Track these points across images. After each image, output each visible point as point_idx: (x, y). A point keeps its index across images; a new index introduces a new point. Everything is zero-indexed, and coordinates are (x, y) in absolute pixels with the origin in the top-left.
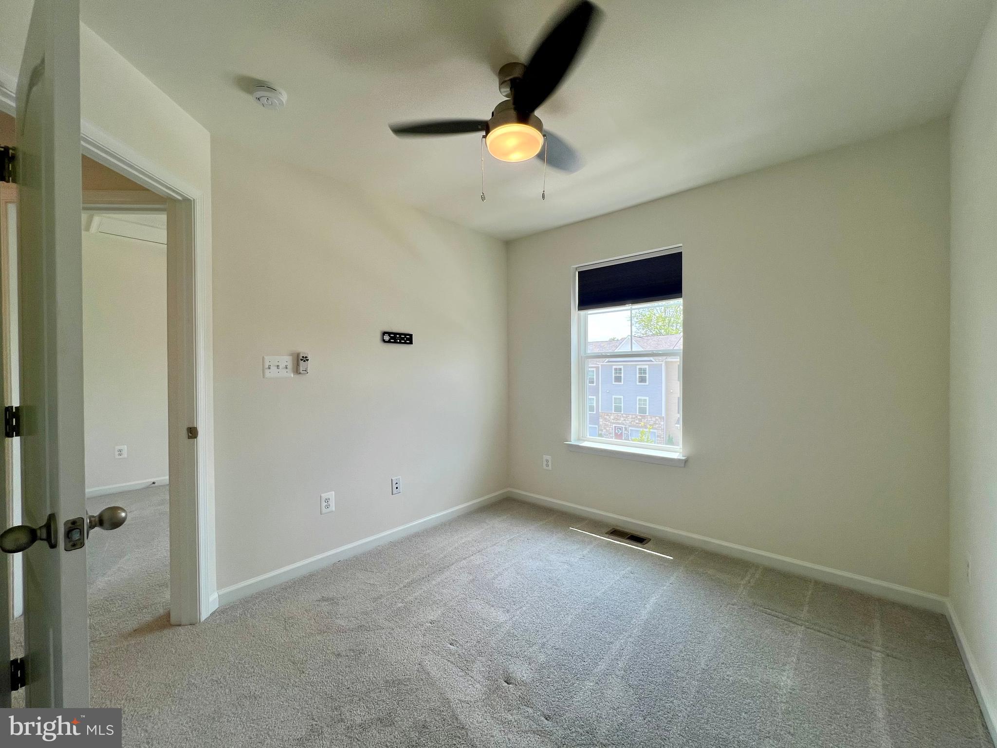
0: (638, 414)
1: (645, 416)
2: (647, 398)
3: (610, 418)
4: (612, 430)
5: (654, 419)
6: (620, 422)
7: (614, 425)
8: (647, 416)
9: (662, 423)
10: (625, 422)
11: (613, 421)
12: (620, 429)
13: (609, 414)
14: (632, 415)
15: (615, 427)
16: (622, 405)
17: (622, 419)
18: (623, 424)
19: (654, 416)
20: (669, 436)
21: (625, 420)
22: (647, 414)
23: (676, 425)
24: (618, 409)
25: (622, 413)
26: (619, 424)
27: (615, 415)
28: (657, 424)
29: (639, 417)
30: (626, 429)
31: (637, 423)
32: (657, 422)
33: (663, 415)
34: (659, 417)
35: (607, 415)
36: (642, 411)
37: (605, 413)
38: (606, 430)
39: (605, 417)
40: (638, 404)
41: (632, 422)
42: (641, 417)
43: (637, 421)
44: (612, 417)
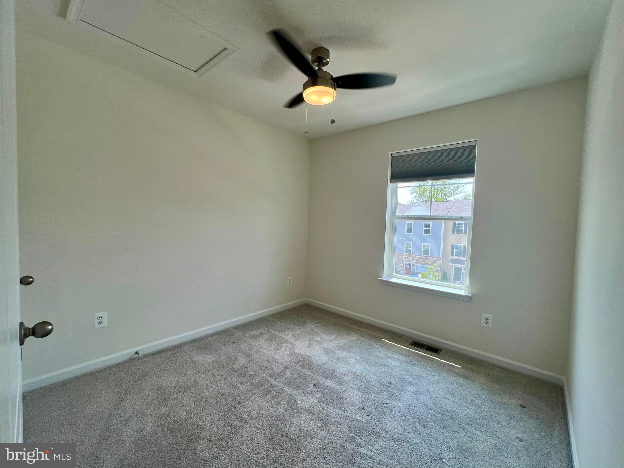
0: (422, 255)
1: (427, 257)
2: (430, 245)
3: (402, 257)
4: (404, 265)
5: (434, 259)
6: (409, 260)
7: (405, 262)
8: (429, 257)
9: (440, 262)
10: (413, 260)
11: (404, 259)
12: (409, 265)
13: (402, 255)
14: (418, 256)
15: (406, 263)
16: (411, 249)
17: (411, 258)
18: (411, 261)
19: (434, 257)
20: (444, 271)
21: (413, 259)
22: (429, 255)
23: (450, 264)
24: (408, 251)
25: (411, 254)
26: (409, 261)
27: (406, 255)
28: (436, 262)
29: (423, 257)
30: (413, 265)
31: (421, 261)
32: (436, 261)
33: (441, 257)
34: (438, 258)
35: (400, 255)
36: (426, 253)
37: (399, 254)
38: (399, 265)
39: (399, 256)
40: (423, 248)
41: (418, 260)
42: (424, 258)
43: (422, 260)
44: (404, 257)
